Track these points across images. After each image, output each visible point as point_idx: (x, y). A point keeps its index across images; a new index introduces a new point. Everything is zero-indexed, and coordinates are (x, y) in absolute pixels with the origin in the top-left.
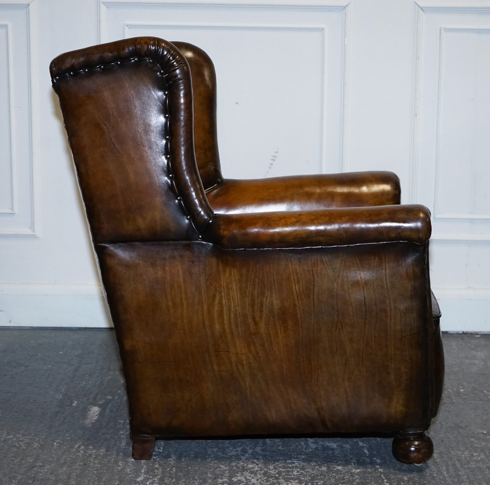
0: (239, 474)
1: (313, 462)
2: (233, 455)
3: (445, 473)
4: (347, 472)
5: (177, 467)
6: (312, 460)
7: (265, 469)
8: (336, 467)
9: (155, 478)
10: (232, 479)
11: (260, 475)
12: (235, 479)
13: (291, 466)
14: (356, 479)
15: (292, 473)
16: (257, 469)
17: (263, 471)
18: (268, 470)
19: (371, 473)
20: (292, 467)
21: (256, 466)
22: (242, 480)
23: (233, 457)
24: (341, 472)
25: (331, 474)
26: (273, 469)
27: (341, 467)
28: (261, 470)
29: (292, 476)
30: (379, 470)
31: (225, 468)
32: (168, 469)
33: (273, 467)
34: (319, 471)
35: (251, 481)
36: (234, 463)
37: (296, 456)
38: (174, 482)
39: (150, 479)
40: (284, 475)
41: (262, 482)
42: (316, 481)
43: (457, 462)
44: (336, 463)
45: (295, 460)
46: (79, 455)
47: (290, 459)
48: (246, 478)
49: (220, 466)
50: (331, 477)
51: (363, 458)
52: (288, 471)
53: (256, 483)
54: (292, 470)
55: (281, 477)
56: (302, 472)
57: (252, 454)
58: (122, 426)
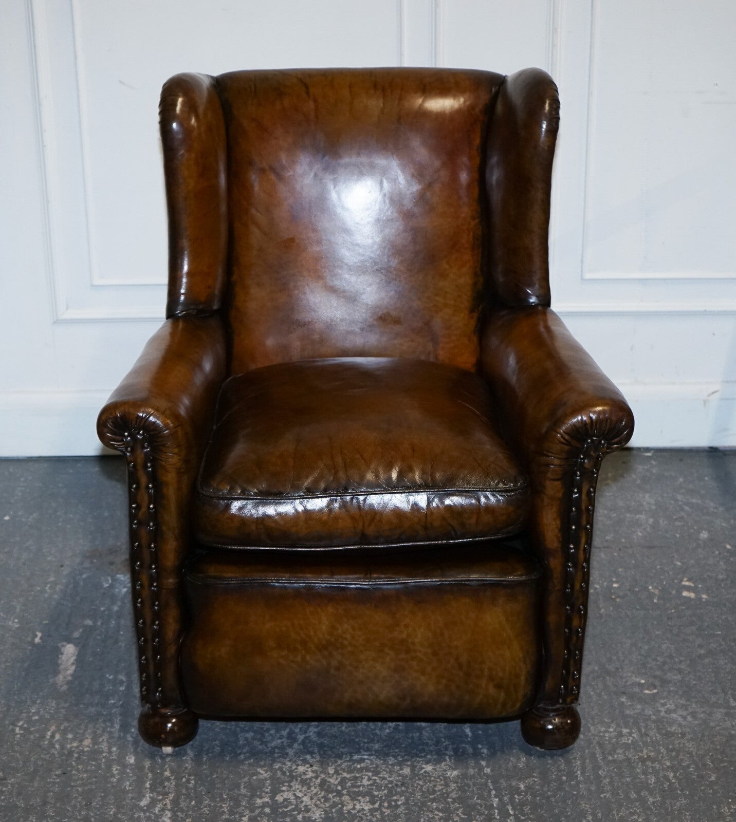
0: (285, 786)
1: (391, 758)
2: (276, 747)
3: (579, 772)
4: (439, 777)
5: (196, 775)
6: (389, 753)
7: (323, 776)
8: (424, 766)
9: (166, 799)
10: (276, 799)
11: (315, 788)
12: (279, 798)
13: (359, 766)
14: (451, 792)
15: (361, 782)
16: (310, 774)
17: (319, 780)
18: (326, 777)
19: (473, 777)
20: (361, 770)
21: (310, 769)
22: (289, 799)
23: (277, 750)
24: (431, 777)
25: (417, 782)
26: (333, 774)
27: (431, 766)
28: (317, 777)
29: (361, 789)
30: (485, 772)
31: (265, 775)
32: (184, 780)
33: (334, 770)
34: (399, 775)
35: (302, 802)
36: (278, 762)
37: (366, 745)
38: (194, 806)
39: (160, 801)
40: (350, 787)
41: (318, 802)
42: (395, 798)
43: (598, 750)
44: (423, 759)
45: (366, 753)
46: (53, 754)
47: (358, 752)
48: (295, 795)
49: (258, 770)
50: (417, 787)
51: (464, 745)
52: (356, 778)
53: (309, 805)
54: (360, 775)
55: (345, 792)
56: (375, 780)
57: (303, 742)
58: (111, 688)
